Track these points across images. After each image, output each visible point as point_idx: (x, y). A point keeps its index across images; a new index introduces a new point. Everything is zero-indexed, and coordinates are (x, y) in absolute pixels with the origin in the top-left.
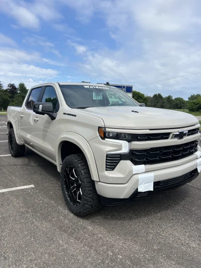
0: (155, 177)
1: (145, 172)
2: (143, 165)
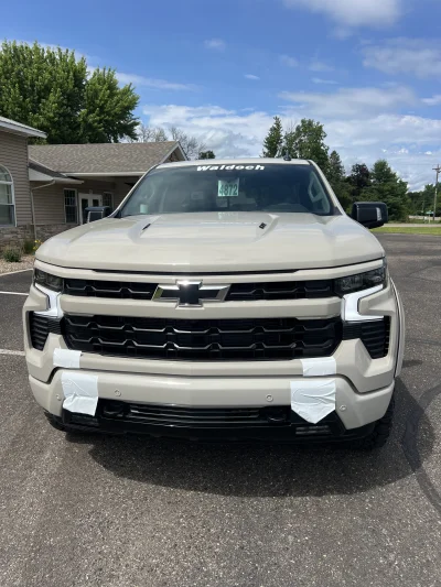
0: (101, 386)
1: (82, 369)
2: (80, 352)
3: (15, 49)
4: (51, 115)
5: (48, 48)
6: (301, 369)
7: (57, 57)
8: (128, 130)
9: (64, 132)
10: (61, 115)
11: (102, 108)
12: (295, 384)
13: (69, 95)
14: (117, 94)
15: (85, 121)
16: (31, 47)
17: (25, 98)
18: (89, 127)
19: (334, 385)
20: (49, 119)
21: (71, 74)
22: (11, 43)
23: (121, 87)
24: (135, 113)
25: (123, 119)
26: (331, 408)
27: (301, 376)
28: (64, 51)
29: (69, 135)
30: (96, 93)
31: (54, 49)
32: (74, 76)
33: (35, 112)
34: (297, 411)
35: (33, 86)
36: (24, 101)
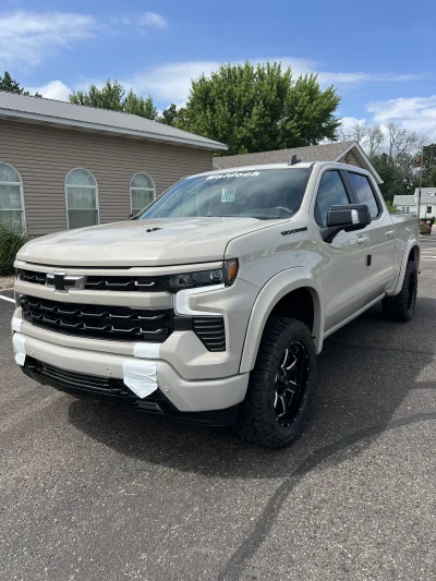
3: (229, 70)
4: (253, 126)
5: (258, 64)
6: (132, 350)
7: (266, 72)
8: (329, 132)
9: (264, 141)
10: (262, 125)
11: (301, 114)
12: (127, 362)
13: (271, 106)
14: (317, 99)
15: (283, 128)
16: (243, 66)
17: (233, 113)
18: (288, 134)
19: (155, 368)
20: (251, 130)
21: (275, 86)
22: (226, 65)
23: (322, 90)
24: (335, 114)
25: (324, 121)
26: (154, 388)
27: (132, 356)
28: (272, 65)
29: (269, 143)
30: (297, 100)
31: (263, 64)
32: (278, 87)
33: (239, 125)
34: (128, 386)
35: (240, 102)
36: (232, 116)
